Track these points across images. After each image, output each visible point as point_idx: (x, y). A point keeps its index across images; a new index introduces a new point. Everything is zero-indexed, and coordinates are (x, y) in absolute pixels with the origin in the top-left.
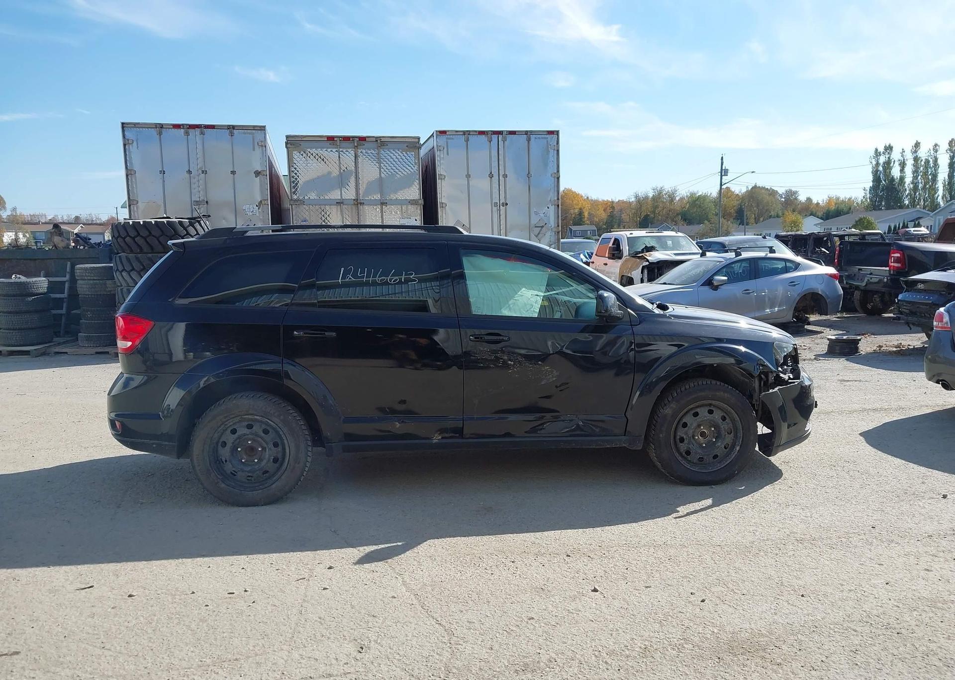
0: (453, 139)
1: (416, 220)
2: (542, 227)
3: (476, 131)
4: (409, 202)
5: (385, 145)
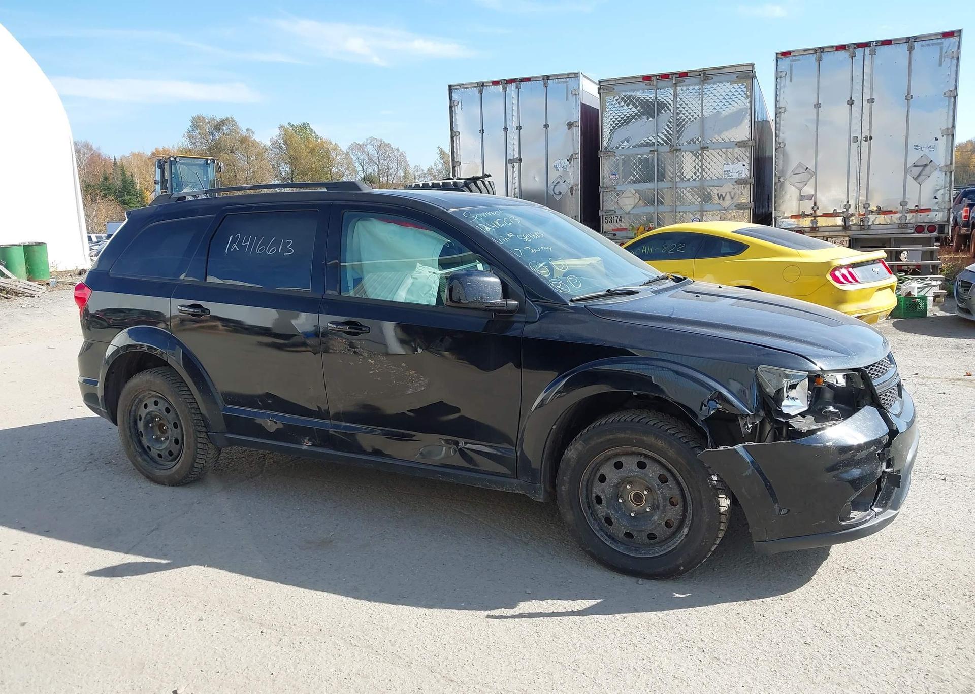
0: (799, 60)
2: (926, 166)
3: (832, 47)
4: (736, 144)
5: (709, 78)
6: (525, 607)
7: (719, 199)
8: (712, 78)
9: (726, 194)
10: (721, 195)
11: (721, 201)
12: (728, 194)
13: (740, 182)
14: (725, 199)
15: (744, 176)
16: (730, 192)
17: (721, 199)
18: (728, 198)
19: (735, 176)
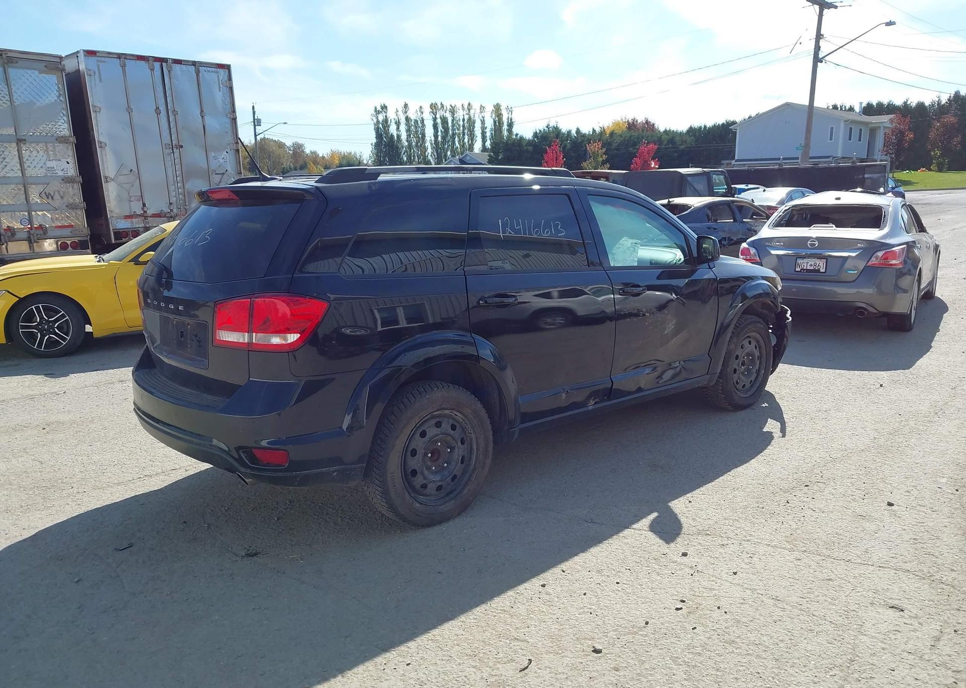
0: (104, 62)
1: (68, 163)
2: (223, 174)
3: (133, 55)
4: (57, 139)
5: (13, 61)
7: (48, 198)
8: (17, 62)
9: (54, 193)
10: (49, 194)
11: (50, 200)
12: (56, 193)
13: (67, 180)
14: (54, 198)
15: (70, 174)
16: (58, 191)
17: (50, 197)
18: (57, 197)
19: (60, 173)
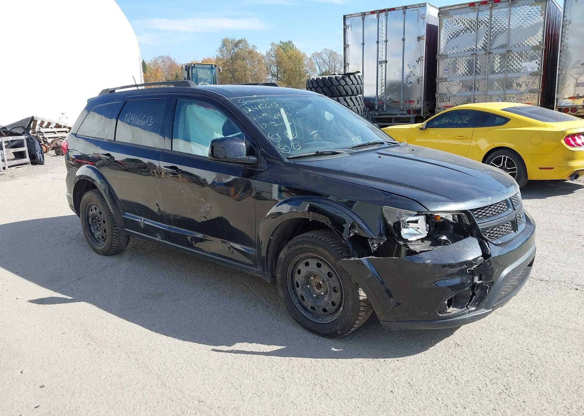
1: (537, 63)
4: (532, 48)
5: (515, 3)
6: (238, 346)
7: (517, 86)
8: (518, 3)
9: (522, 83)
10: (519, 83)
11: (519, 87)
12: (524, 83)
13: (533, 74)
14: (522, 86)
15: (536, 70)
16: (525, 82)
17: (519, 86)
18: (524, 85)
19: (530, 70)
